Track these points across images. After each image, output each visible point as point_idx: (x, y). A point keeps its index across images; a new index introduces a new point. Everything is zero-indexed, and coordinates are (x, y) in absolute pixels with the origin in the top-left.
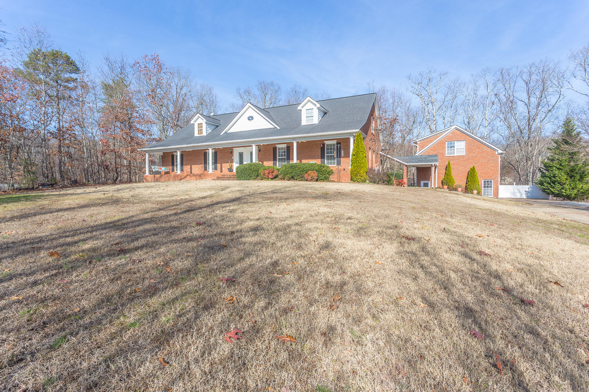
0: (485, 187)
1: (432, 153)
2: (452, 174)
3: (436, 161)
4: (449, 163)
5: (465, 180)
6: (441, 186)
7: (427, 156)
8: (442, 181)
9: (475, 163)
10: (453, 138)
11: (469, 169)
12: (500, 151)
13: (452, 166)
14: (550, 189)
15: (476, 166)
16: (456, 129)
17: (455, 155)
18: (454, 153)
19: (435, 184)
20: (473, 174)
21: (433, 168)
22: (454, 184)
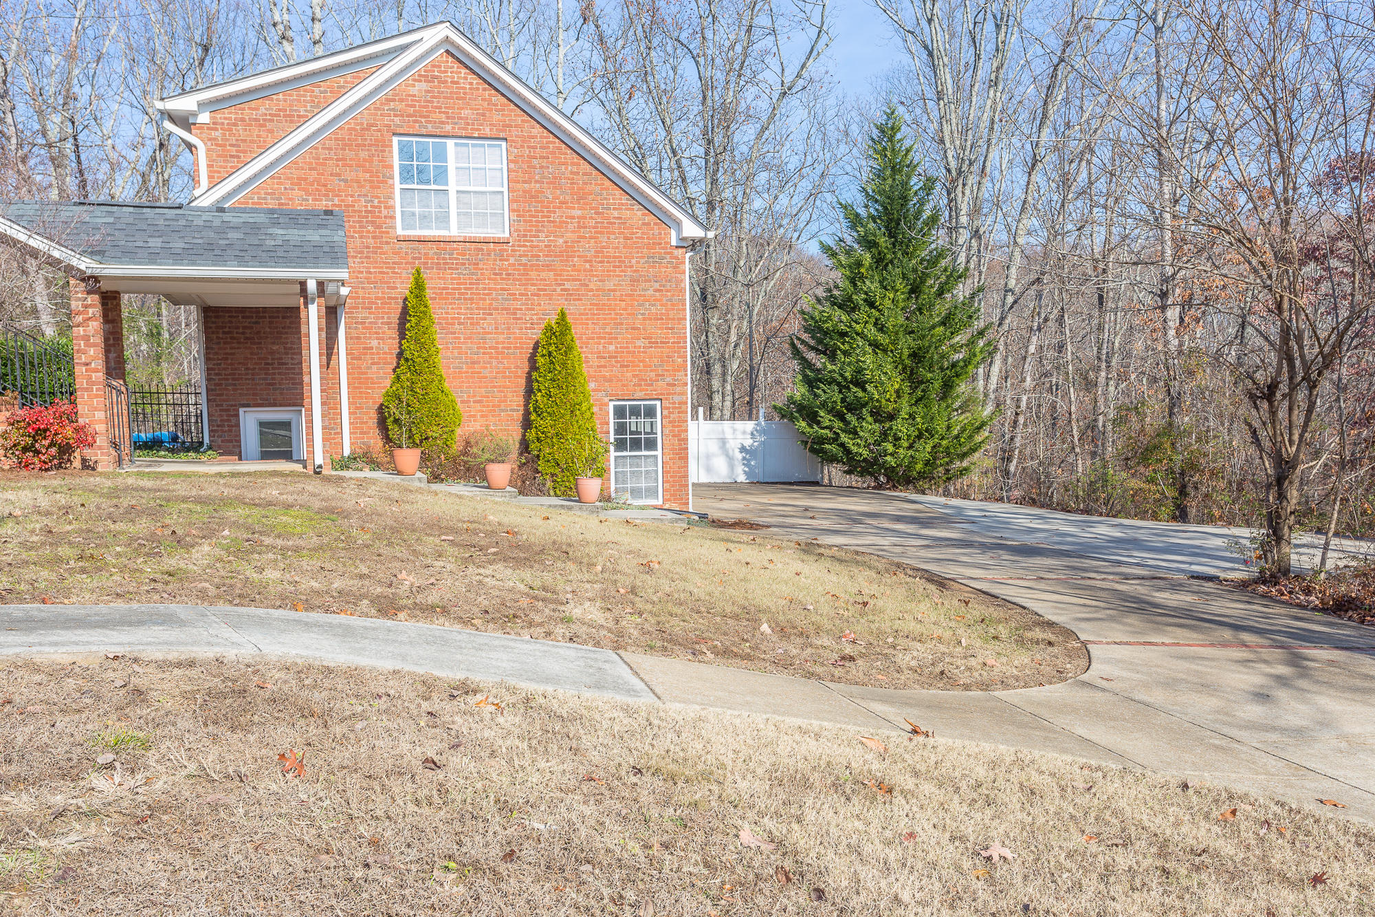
0: (620, 445)
1: (299, 201)
2: (439, 360)
3: (334, 255)
4: (419, 286)
5: (515, 402)
6: (375, 441)
7: (261, 218)
8: (381, 409)
9: (568, 295)
10: (436, 116)
11: (537, 334)
12: (691, 230)
13: (438, 310)
14: (844, 438)
15: (572, 309)
16: (453, 53)
17: (454, 231)
18: (444, 219)
19: (333, 431)
20: (564, 365)
21: (313, 316)
22: (458, 431)
